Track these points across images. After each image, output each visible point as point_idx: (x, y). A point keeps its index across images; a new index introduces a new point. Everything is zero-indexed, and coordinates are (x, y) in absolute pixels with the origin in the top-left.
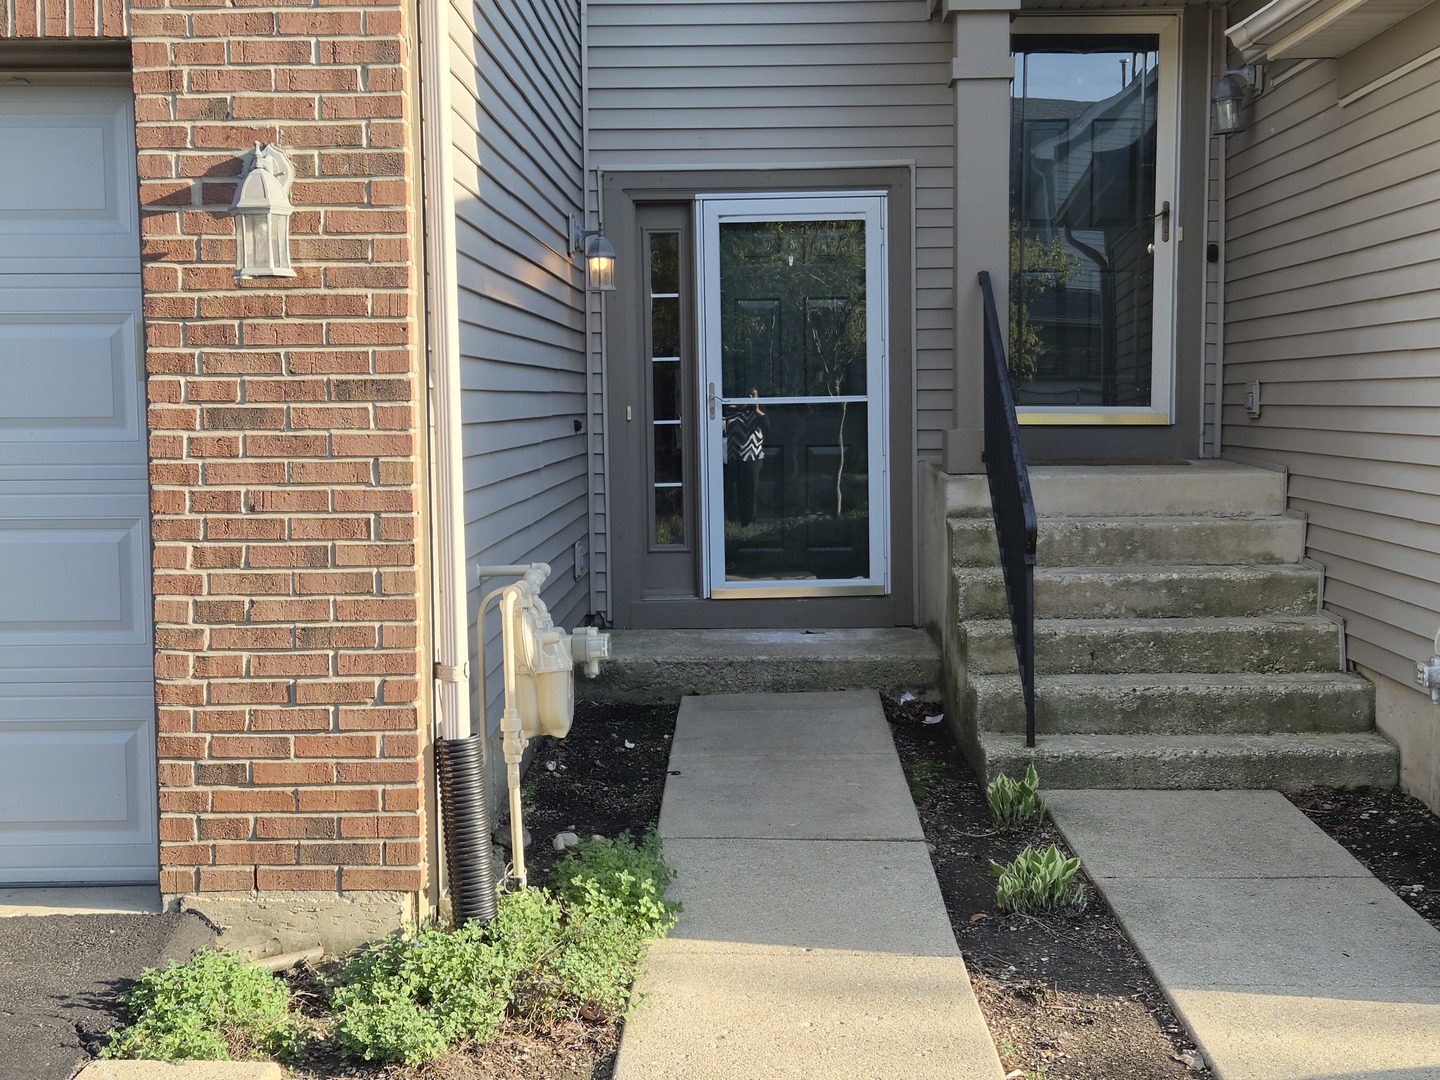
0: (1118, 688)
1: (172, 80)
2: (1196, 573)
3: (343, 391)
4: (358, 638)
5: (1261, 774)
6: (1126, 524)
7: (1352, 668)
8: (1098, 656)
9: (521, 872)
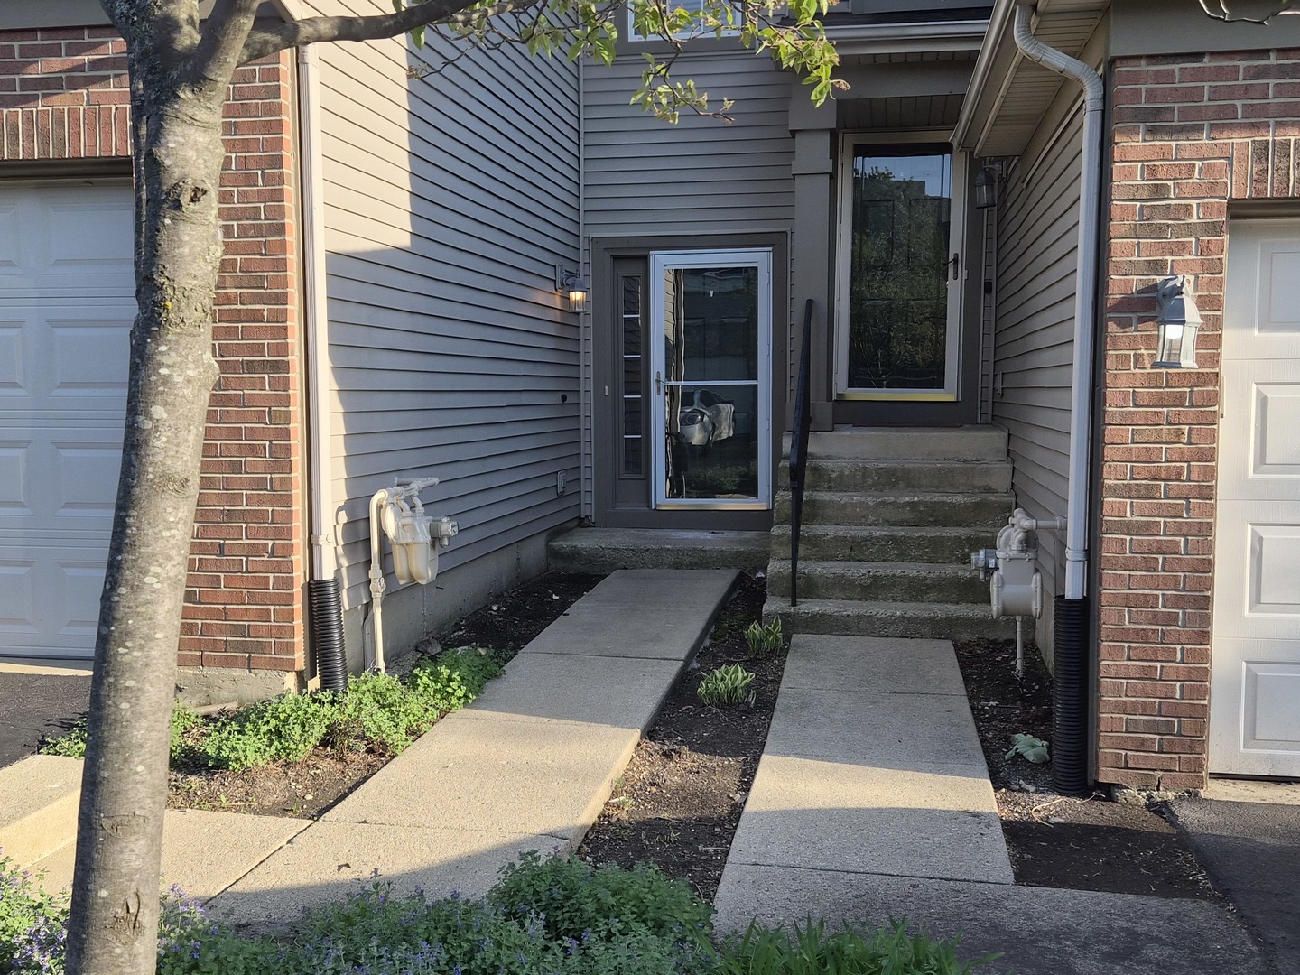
0: (857, 570)
2: (933, 498)
3: (250, 367)
4: (260, 517)
5: (940, 629)
6: (892, 464)
9: (381, 664)
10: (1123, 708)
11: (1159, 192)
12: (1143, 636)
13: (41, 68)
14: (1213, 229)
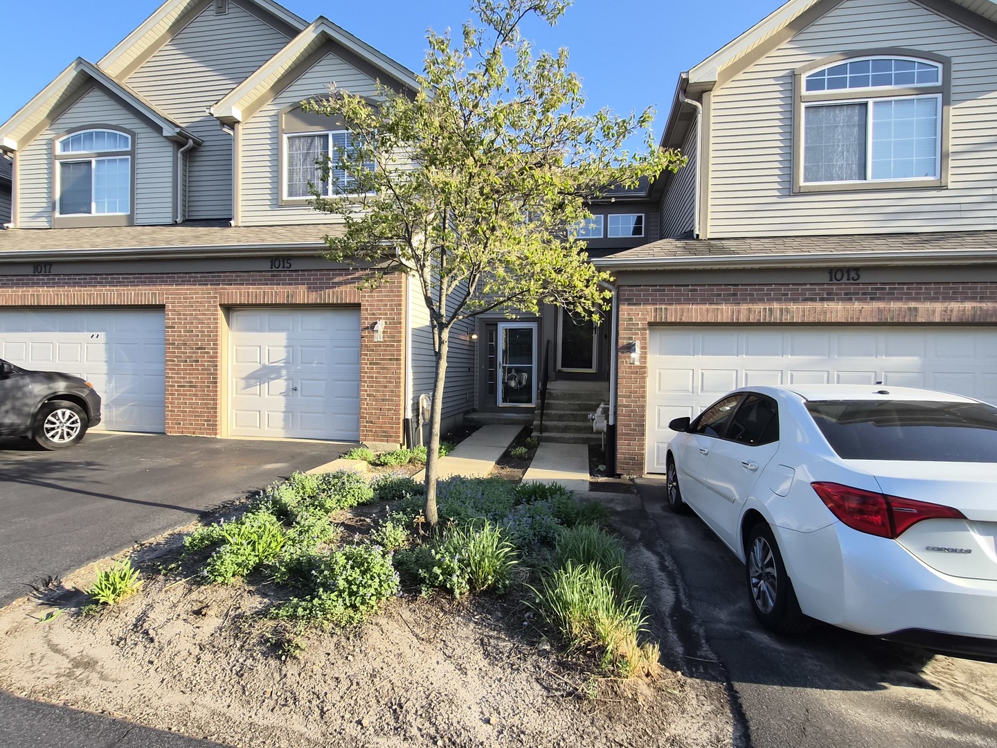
1: (367, 309)
3: (390, 359)
4: (392, 400)
5: (584, 441)
6: (574, 392)
8: (561, 418)
9: (422, 443)
10: (623, 454)
11: (631, 319)
12: (628, 434)
13: (337, 280)
14: (644, 329)
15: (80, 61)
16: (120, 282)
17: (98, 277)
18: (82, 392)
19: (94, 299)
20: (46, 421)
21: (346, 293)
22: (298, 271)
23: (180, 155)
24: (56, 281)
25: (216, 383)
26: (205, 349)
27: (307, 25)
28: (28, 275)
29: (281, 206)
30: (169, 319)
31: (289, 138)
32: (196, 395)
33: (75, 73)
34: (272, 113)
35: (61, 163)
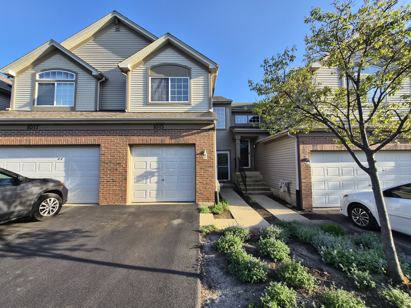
0: (252, 188)
1: (198, 146)
2: (255, 179)
3: (209, 167)
4: (210, 184)
5: (263, 194)
7: (268, 186)
8: (250, 185)
10: (305, 201)
11: (304, 149)
12: (306, 193)
13: (185, 134)
14: (309, 153)
15: (52, 41)
16: (77, 134)
17: (65, 131)
18: (60, 188)
19: (62, 141)
20: (41, 205)
21: (189, 139)
22: (167, 130)
23: (99, 83)
24: (41, 133)
25: (126, 179)
26: (121, 164)
27: (157, 38)
28: (24, 130)
29: (148, 105)
30: (102, 151)
31: (151, 78)
32: (116, 185)
33: (49, 46)
34: (144, 68)
35: (39, 83)
